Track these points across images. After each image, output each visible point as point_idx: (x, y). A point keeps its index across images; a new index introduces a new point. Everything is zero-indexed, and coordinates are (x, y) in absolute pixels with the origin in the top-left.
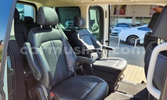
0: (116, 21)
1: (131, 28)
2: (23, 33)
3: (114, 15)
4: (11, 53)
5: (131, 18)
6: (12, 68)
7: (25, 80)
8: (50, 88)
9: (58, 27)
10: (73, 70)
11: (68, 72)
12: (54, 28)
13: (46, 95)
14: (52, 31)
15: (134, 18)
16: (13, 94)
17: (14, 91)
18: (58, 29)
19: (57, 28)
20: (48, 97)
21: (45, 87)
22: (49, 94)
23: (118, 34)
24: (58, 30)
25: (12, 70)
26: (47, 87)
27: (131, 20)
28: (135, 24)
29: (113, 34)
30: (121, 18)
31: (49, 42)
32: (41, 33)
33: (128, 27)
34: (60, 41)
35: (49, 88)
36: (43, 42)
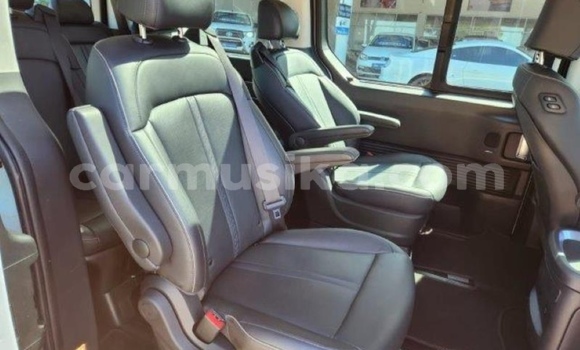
0: (366, 27)
1: (416, 51)
2: (57, 64)
3: (362, 5)
4: (13, 158)
5: (413, 18)
6: (25, 231)
7: (87, 259)
8: (201, 294)
9: (210, 37)
10: (278, 210)
11: (260, 219)
12: (197, 41)
13: (188, 322)
14: (189, 55)
15: (422, 18)
16: (44, 338)
17: (48, 326)
18: (210, 45)
19: (207, 43)
20: (195, 330)
21: (183, 294)
22: (199, 318)
23: (379, 71)
24: (210, 50)
25: (27, 238)
26: (190, 291)
27: (413, 24)
28: (426, 38)
29: (363, 70)
30: (382, 16)
31: (181, 102)
32: (143, 60)
33: (407, 47)
34: (221, 99)
35: (196, 297)
36: (158, 102)
